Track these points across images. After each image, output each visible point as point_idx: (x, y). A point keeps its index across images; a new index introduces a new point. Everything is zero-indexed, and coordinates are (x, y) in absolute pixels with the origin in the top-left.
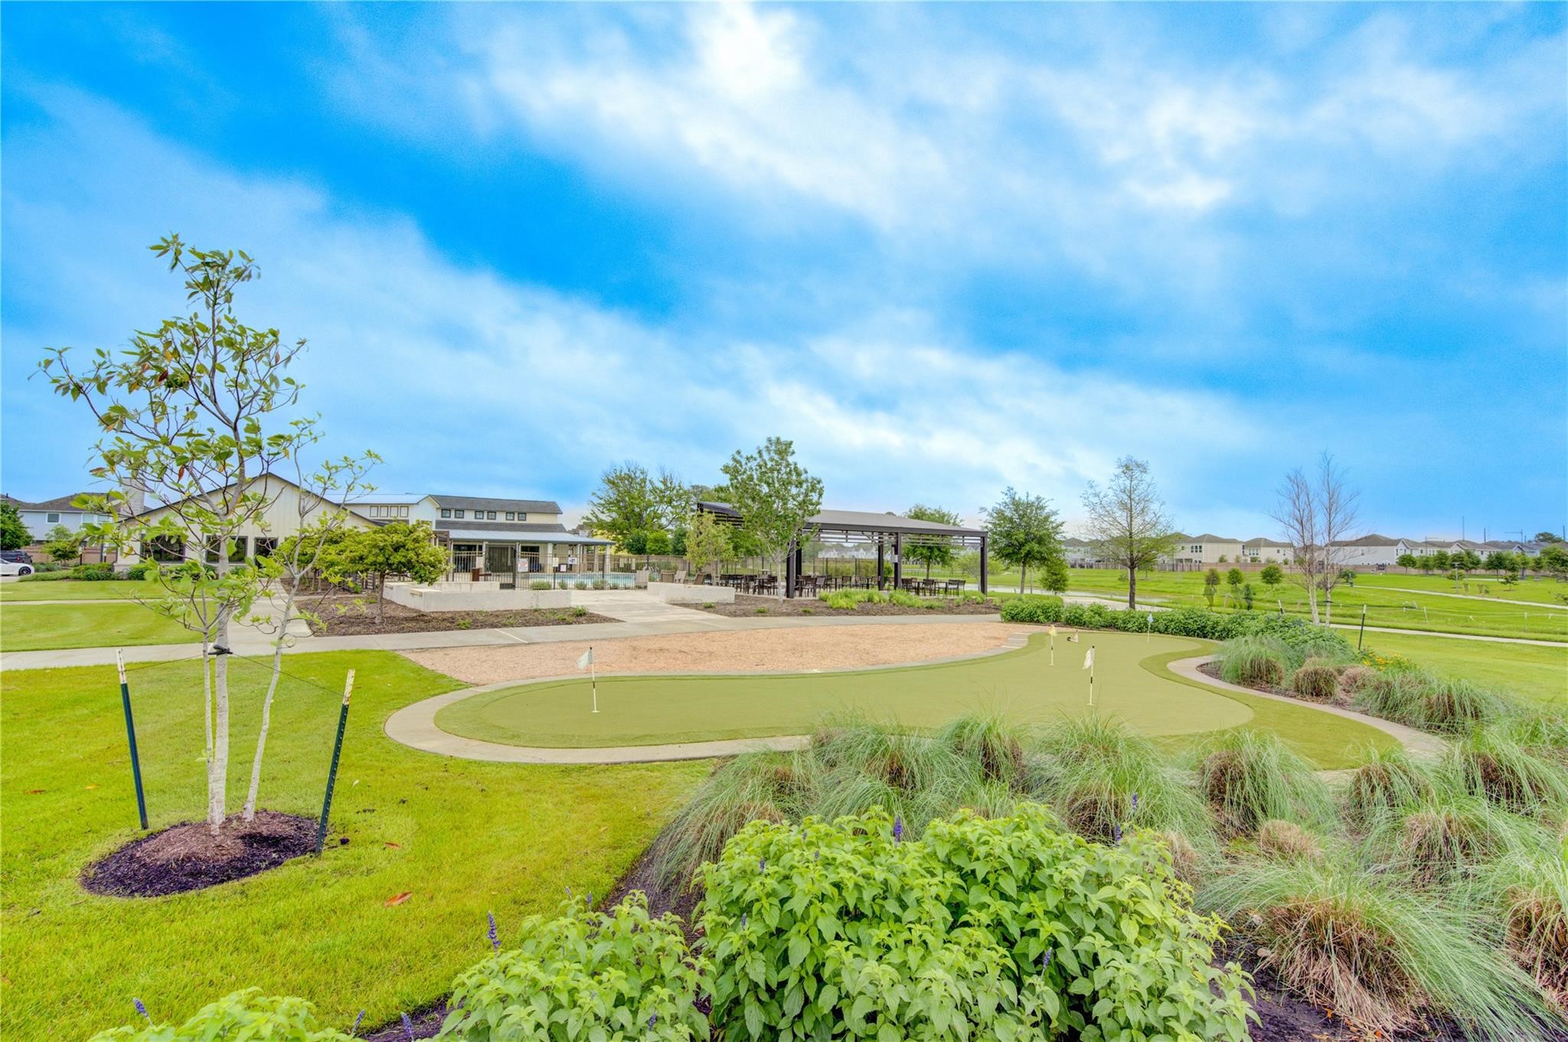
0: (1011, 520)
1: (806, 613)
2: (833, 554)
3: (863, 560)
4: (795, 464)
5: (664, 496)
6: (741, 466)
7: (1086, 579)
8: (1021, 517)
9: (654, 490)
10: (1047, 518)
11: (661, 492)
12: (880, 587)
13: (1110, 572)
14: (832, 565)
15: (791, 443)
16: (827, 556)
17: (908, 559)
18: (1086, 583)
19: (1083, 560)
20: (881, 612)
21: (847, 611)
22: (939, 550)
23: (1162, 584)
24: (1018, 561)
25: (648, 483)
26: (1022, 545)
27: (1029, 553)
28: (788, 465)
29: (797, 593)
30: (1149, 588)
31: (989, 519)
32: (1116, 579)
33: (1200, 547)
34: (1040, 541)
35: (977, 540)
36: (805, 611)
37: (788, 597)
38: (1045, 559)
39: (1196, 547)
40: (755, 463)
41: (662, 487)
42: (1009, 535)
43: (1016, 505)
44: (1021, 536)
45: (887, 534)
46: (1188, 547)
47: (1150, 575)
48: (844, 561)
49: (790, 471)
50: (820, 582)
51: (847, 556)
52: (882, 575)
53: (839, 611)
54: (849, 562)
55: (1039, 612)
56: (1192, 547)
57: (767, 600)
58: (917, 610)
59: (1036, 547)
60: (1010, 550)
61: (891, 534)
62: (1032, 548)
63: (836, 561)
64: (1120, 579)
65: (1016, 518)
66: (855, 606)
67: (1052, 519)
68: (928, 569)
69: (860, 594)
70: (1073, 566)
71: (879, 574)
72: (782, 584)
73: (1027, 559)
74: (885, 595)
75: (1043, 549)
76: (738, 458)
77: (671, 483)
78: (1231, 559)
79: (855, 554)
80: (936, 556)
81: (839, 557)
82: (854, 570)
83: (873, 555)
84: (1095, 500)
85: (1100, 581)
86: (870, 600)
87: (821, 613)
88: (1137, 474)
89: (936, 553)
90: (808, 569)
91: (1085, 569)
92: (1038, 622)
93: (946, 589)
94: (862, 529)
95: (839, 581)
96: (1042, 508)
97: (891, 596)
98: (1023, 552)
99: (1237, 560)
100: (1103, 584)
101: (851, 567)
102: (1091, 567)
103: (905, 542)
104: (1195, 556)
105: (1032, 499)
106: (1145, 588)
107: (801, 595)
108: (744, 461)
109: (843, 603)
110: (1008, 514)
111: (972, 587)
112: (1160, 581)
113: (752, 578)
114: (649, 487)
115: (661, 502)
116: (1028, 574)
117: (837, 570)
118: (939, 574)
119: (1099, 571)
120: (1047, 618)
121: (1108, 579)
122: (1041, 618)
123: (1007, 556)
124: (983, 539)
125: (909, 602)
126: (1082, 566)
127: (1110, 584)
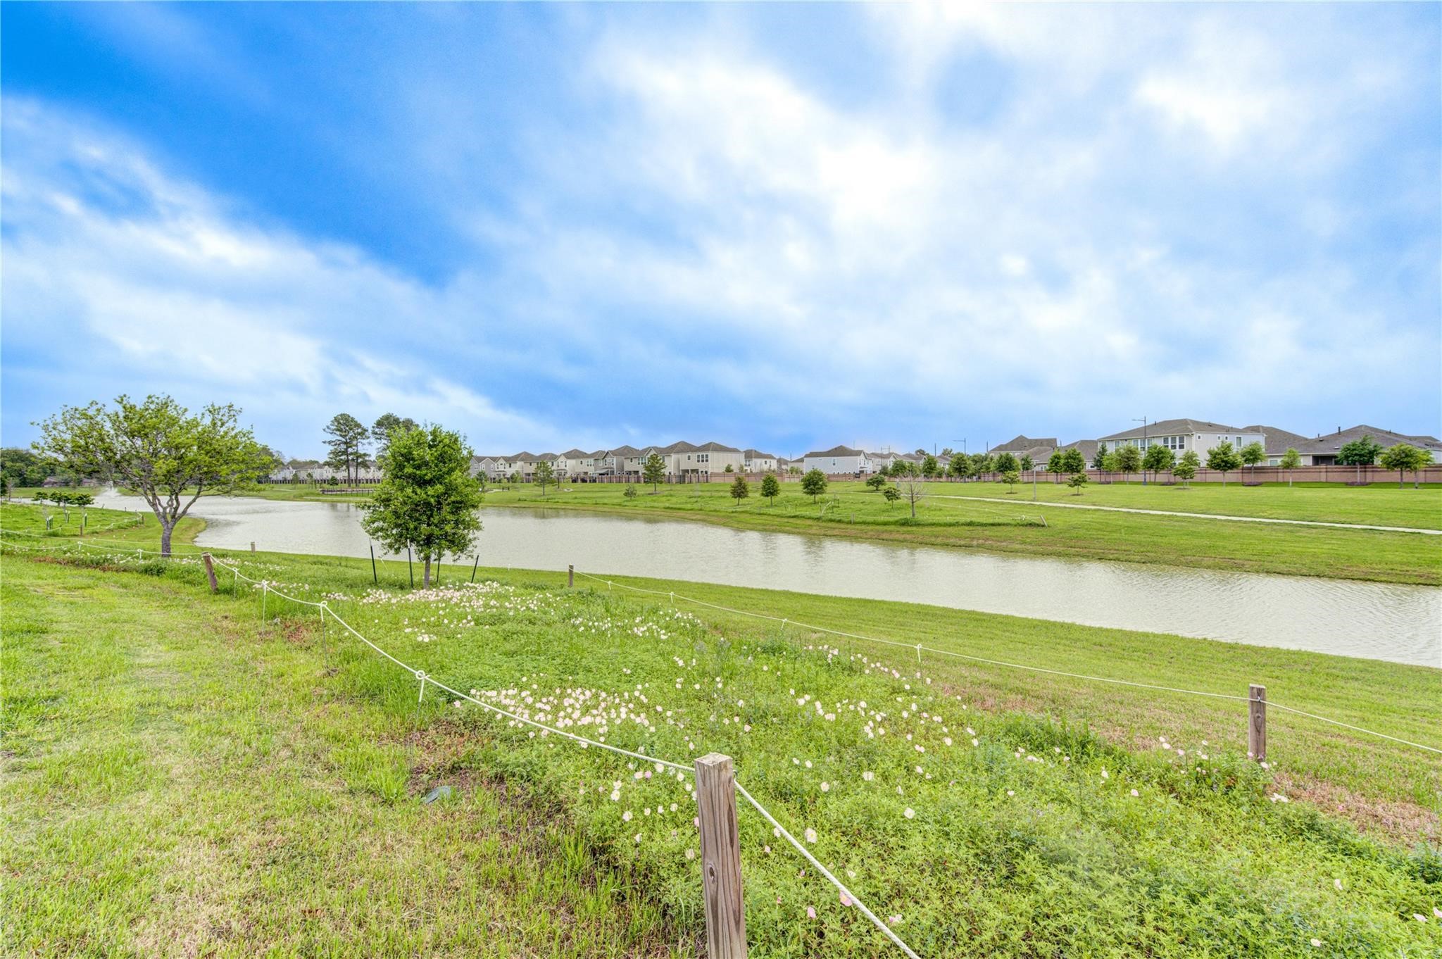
7: (586, 495)
13: (614, 486)
18: (586, 501)
19: (586, 473)
23: (674, 500)
30: (662, 505)
32: (621, 494)
33: (707, 456)
39: (703, 456)
46: (694, 456)
56: (699, 456)
64: (626, 494)
70: (574, 481)
78: (735, 468)
85: (604, 497)
91: (588, 484)
99: (741, 468)
100: (606, 501)
102: (594, 481)
104: (701, 467)
106: (656, 504)
112: (671, 496)
119: (603, 485)
121: (612, 494)
126: (584, 481)
127: (615, 501)
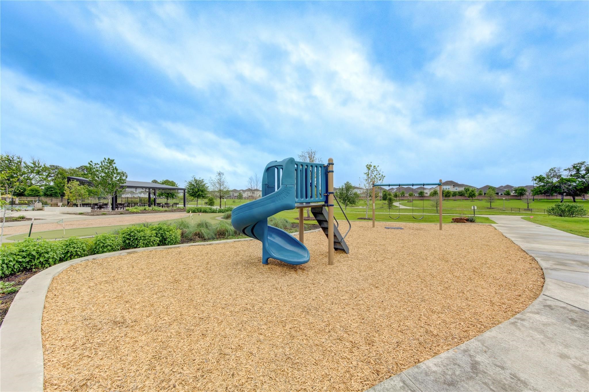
0: (194, 185)
1: (121, 214)
2: (129, 196)
3: (143, 198)
4: (116, 167)
5: (34, 170)
6: (93, 166)
8: (197, 184)
9: (27, 167)
10: (204, 185)
11: (32, 168)
12: (149, 206)
14: (129, 199)
15: (114, 160)
16: (127, 196)
17: (160, 197)
20: (149, 212)
21: (137, 213)
22: (171, 194)
24: (196, 197)
25: (22, 163)
26: (197, 192)
27: (199, 195)
28: (113, 167)
29: (116, 209)
31: (187, 184)
34: (202, 191)
35: (183, 191)
36: (121, 213)
37: (113, 210)
38: (204, 196)
40: (99, 166)
41: (33, 166)
42: (193, 189)
43: (196, 181)
44: (197, 190)
45: (151, 189)
47: (242, 200)
48: (134, 198)
49: (114, 169)
50: (126, 205)
51: (136, 196)
52: (151, 202)
53: (133, 213)
54: (137, 198)
55: (196, 210)
57: (105, 211)
58: (161, 212)
59: (201, 193)
60: (193, 194)
61: (153, 189)
62: (200, 193)
63: (131, 198)
65: (195, 184)
66: (139, 211)
67: (206, 185)
68: (167, 200)
69: (142, 208)
71: (149, 202)
72: (110, 206)
73: (199, 196)
74: (151, 208)
75: (203, 193)
76: (91, 163)
77: (39, 164)
79: (139, 195)
80: (170, 196)
81: (132, 196)
82: (139, 201)
83: (147, 196)
84: (212, 181)
86: (145, 210)
87: (127, 214)
88: (221, 175)
89: (170, 195)
90: (119, 201)
92: (196, 212)
93: (172, 206)
94: (142, 187)
95: (133, 205)
96: (203, 182)
97: (153, 208)
98: (197, 194)
101: (138, 200)
103: (158, 192)
105: (201, 179)
107: (118, 209)
108: (94, 165)
109: (135, 210)
110: (193, 183)
111: (181, 206)
113: (96, 204)
114: (23, 165)
115: (32, 172)
116: (199, 201)
117: (132, 201)
118: (171, 201)
120: (198, 211)
122: (197, 211)
123: (193, 196)
124: (184, 191)
125: (158, 210)
